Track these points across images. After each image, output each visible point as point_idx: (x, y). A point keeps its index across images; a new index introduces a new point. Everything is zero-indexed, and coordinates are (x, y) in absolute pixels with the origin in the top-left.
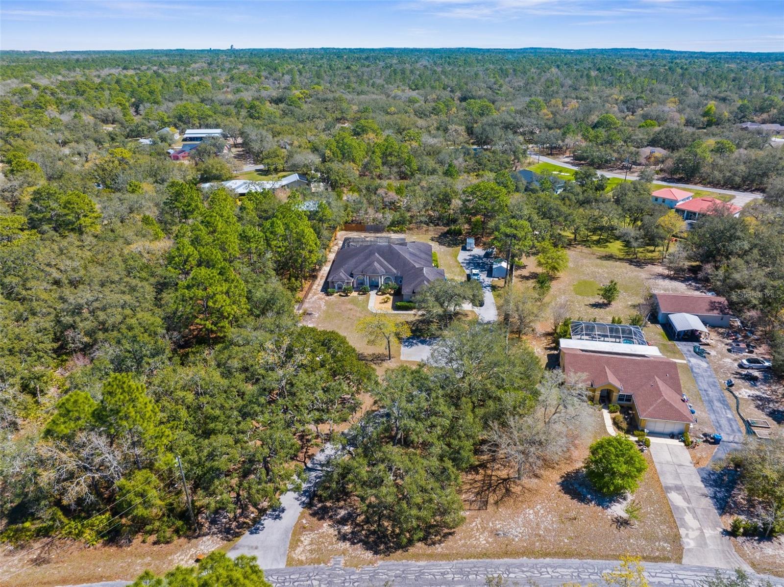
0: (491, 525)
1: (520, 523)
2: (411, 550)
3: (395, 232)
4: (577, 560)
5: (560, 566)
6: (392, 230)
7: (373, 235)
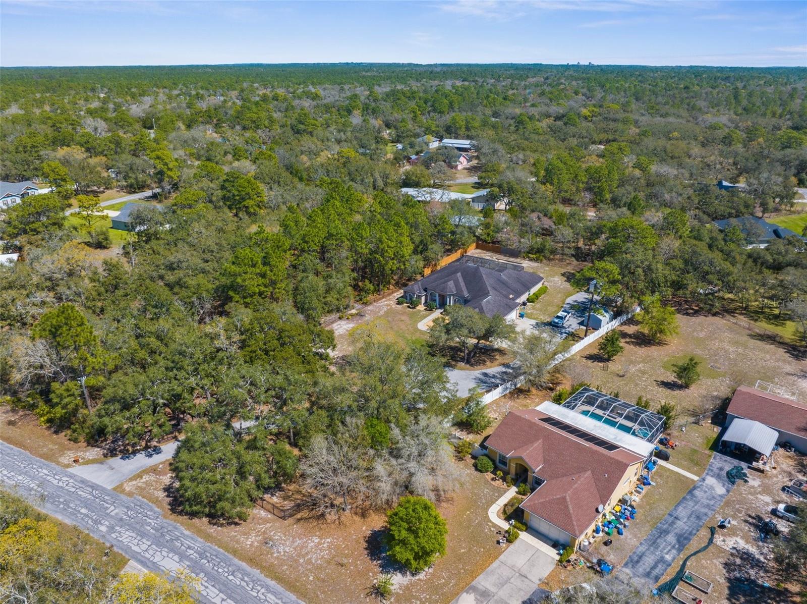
0: (272, 534)
1: (296, 544)
2: (196, 521)
3: (531, 260)
4: (295, 597)
5: (275, 594)
6: (529, 257)
7: (506, 258)
